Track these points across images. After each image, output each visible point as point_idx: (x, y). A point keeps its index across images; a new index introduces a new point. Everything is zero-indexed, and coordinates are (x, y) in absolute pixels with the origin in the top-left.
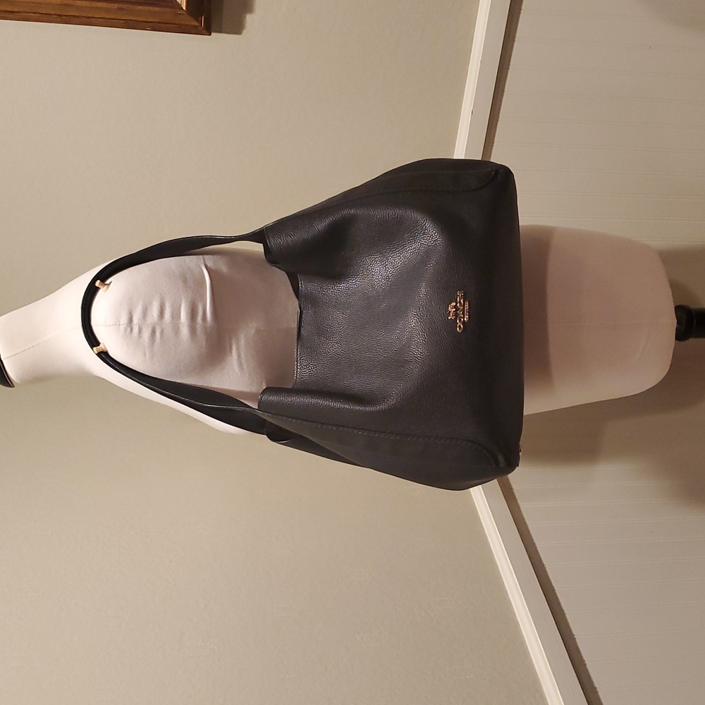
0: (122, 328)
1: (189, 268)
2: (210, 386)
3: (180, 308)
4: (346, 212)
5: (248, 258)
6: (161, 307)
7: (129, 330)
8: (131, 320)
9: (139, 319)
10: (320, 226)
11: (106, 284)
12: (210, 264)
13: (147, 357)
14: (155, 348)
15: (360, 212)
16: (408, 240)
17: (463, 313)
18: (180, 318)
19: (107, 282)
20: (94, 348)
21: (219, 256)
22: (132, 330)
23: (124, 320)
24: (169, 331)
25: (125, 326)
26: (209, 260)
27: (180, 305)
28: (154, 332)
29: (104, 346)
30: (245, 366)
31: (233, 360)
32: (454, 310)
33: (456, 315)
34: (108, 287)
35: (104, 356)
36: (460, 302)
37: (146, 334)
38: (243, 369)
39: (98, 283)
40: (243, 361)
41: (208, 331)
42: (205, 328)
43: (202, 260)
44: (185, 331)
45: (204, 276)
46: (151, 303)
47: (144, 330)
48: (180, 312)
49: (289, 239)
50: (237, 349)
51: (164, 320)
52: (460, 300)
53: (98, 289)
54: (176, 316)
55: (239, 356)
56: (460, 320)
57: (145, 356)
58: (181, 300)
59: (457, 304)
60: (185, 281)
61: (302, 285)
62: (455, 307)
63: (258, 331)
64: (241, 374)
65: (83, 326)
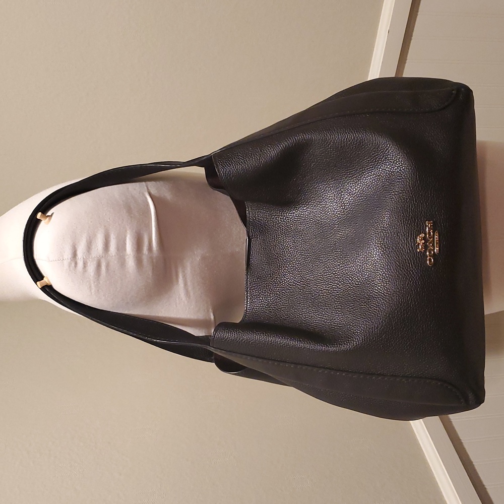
0: (66, 263)
1: (133, 197)
2: (157, 315)
3: (125, 240)
4: (300, 137)
5: (191, 182)
6: (106, 240)
7: (73, 265)
8: (75, 255)
9: (84, 253)
10: (272, 152)
11: (48, 216)
12: (153, 192)
13: (93, 291)
14: (101, 282)
15: (315, 137)
16: (367, 166)
17: (433, 245)
18: (125, 250)
19: (49, 213)
20: (38, 283)
21: (162, 183)
22: (76, 264)
23: (68, 255)
24: (114, 263)
25: (69, 260)
26: (153, 186)
27: (125, 237)
28: (99, 266)
29: (48, 280)
30: (192, 294)
31: (180, 288)
32: (423, 241)
33: (426, 247)
34: (50, 219)
35: (49, 290)
36: (429, 233)
37: (91, 268)
38: (189, 297)
39: (39, 215)
40: (190, 289)
41: (154, 261)
42: (151, 258)
43: (146, 188)
44: (131, 262)
45: (148, 205)
46: (95, 236)
47: (89, 264)
48: (126, 244)
49: (239, 167)
50: (183, 277)
51: (109, 253)
52: (429, 231)
53: (39, 221)
54: (121, 248)
55: (185, 284)
56: (430, 253)
57: (91, 290)
58: (126, 231)
59: (425, 234)
60: (129, 210)
61: (249, 213)
62: (424, 238)
63: (204, 258)
64: (188, 302)
65: (25, 260)
